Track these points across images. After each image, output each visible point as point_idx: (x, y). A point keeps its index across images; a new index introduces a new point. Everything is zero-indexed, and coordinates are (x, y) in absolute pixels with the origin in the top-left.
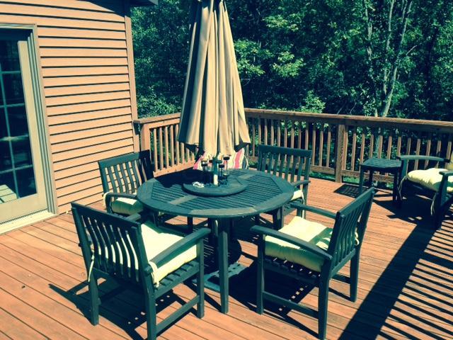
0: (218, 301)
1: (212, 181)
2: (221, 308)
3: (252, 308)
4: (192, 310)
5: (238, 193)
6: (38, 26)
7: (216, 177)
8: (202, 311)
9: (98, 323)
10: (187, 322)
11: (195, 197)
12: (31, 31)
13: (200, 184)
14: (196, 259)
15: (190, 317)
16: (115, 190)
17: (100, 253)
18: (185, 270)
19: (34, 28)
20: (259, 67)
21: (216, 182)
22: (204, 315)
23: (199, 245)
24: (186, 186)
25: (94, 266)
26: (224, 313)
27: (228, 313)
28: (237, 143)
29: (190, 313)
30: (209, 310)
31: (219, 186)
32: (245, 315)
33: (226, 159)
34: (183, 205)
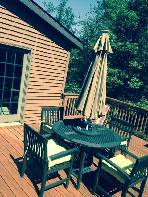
0: (76, 182)
1: (86, 128)
2: (76, 187)
3: (90, 191)
4: (64, 184)
5: (95, 136)
6: (33, 50)
7: (87, 126)
8: (67, 186)
9: (23, 177)
10: (59, 188)
11: (76, 133)
12: (30, 51)
13: (80, 128)
14: (70, 161)
15: (62, 186)
16: (46, 121)
17: (31, 147)
18: (64, 165)
19: (32, 50)
20: (121, 81)
21: (87, 129)
22: (68, 188)
23: (72, 155)
24: (74, 127)
25: (27, 152)
26: (77, 189)
27: (79, 190)
28: (100, 114)
29: (62, 185)
30: (71, 186)
31: (88, 130)
32: (86, 193)
33: (94, 120)
34: (70, 136)
